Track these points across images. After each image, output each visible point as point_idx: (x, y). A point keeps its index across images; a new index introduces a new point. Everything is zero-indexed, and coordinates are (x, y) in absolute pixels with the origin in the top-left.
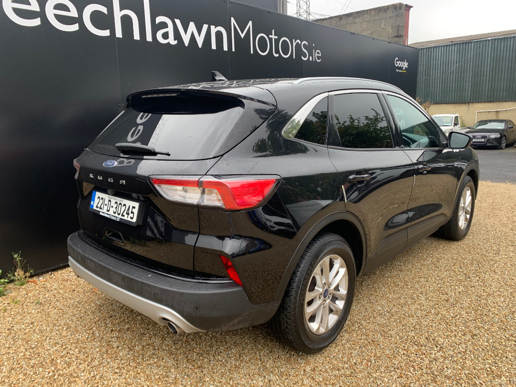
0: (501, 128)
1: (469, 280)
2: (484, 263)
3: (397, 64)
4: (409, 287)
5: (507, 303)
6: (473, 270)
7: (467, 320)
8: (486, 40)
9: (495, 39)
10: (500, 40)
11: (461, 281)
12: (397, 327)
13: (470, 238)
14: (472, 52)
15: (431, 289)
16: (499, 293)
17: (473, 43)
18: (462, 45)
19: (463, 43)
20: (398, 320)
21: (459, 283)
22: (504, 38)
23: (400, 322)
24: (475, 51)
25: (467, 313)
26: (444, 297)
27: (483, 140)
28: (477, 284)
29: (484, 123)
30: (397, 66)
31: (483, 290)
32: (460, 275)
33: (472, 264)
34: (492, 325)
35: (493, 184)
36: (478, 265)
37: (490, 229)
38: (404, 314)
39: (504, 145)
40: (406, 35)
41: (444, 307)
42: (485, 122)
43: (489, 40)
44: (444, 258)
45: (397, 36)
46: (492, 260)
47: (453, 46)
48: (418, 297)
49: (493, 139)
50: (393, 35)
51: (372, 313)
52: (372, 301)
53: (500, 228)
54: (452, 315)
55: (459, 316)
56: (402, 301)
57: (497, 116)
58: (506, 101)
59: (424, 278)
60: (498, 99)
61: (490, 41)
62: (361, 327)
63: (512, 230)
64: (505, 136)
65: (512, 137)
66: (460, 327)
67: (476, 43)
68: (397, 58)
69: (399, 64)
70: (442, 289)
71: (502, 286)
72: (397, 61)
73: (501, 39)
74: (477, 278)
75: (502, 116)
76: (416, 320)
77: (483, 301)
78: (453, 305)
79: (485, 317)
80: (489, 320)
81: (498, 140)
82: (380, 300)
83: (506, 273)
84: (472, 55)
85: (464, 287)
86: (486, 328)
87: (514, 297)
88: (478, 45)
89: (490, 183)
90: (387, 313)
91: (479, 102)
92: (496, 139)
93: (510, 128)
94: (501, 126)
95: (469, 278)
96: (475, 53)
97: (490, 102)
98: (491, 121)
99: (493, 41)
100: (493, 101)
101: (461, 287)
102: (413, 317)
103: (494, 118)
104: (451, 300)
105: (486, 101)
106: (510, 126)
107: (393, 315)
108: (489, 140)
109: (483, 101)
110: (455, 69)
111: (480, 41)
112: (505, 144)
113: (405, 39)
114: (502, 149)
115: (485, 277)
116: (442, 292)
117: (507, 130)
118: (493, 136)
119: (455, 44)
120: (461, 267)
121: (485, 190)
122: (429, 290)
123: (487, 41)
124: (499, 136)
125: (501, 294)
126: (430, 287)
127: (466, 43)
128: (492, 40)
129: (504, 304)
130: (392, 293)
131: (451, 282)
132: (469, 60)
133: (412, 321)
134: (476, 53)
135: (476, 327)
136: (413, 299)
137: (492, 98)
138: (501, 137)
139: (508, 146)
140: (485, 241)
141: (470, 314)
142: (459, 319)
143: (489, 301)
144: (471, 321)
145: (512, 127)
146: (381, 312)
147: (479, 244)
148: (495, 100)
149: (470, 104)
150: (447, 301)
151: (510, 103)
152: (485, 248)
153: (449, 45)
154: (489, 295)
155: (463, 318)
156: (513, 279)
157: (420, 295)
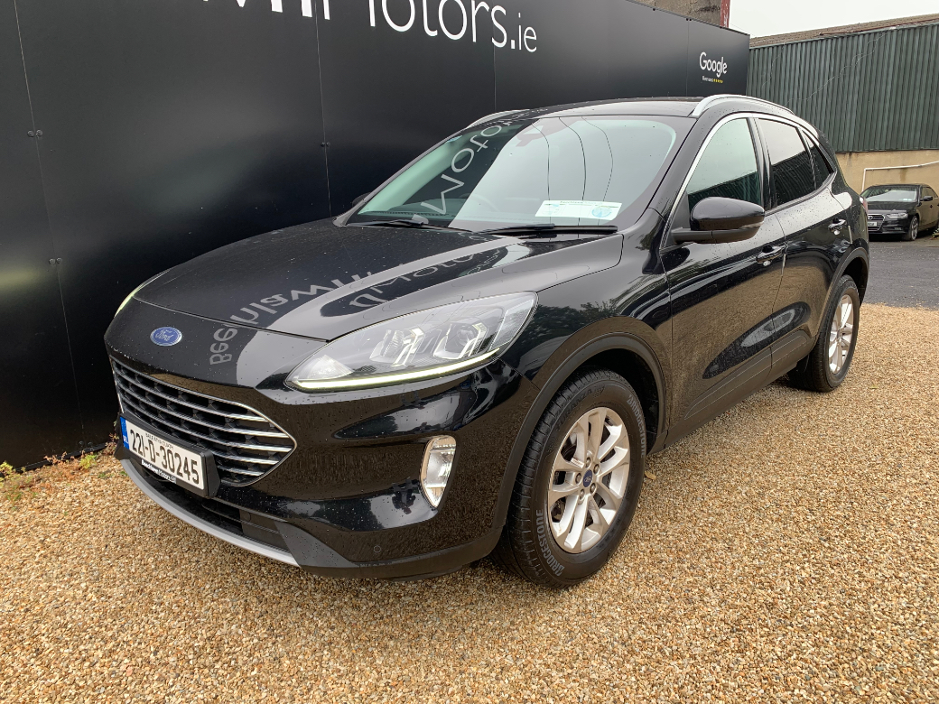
0: (910, 200)
1: (827, 545)
2: (865, 499)
3: (704, 65)
4: (685, 566)
5: (915, 613)
6: (838, 516)
7: (815, 669)
8: (886, 32)
9: (903, 30)
10: (912, 31)
11: (807, 548)
12: (637, 689)
13: (838, 433)
14: (860, 55)
15: (736, 572)
16: (897, 582)
17: (861, 37)
18: (840, 40)
19: (843, 38)
20: (643, 668)
21: (805, 556)
22: (921, 28)
23: (648, 673)
24: (865, 52)
25: (816, 645)
26: (763, 595)
27: (875, 224)
28: (846, 556)
29: (877, 191)
30: (703, 68)
31: (860, 574)
32: (808, 530)
33: (837, 501)
34: (876, 683)
35: (890, 310)
36: (852, 503)
37: (882, 413)
38: (660, 650)
39: (914, 233)
40: (724, 7)
41: (762, 626)
42: (880, 189)
43: (892, 31)
44: (775, 485)
45: (707, 9)
46: (883, 491)
47: (824, 42)
48: (702, 594)
49: (893, 222)
50: (699, 8)
51: (583, 646)
52: (590, 608)
53: (902, 408)
54: (778, 650)
55: (795, 656)
56: (662, 608)
57: (903, 178)
58: (922, 150)
59: (724, 541)
60: (905, 146)
61: (895, 33)
62: (546, 689)
63: (928, 413)
64: (917, 215)
65: (929, 217)
66: (796, 691)
67: (867, 36)
68: (704, 53)
69: (707, 65)
70: (762, 571)
71: (903, 563)
72: (704, 58)
73: (915, 29)
74: (847, 541)
75: (911, 179)
76: (688, 669)
77: (859, 608)
78: (784, 620)
79: (860, 658)
80: (870, 666)
81: (904, 224)
82: (610, 604)
83: (915, 525)
84: (859, 59)
85: (814, 565)
86: (862, 693)
87: (932, 595)
88: (871, 41)
89: (885, 309)
90: (619, 647)
91: (869, 151)
92: (900, 221)
93: (926, 200)
94: (909, 197)
95: (828, 539)
96: (865, 56)
97: (891, 150)
98: (891, 187)
99: (901, 32)
100: (896, 150)
101: (807, 565)
102: (683, 657)
103: (898, 182)
104: (782, 605)
105: (883, 149)
106: (926, 197)
107: (632, 652)
108: (886, 223)
109: (877, 148)
110: (826, 88)
111: (875, 33)
112: (916, 231)
113: (723, 14)
114: (911, 240)
115: (864, 538)
116: (761, 582)
117: (920, 204)
118: (895, 215)
119: (827, 39)
120: (811, 511)
121: (874, 324)
122: (731, 575)
123: (889, 33)
124: (906, 215)
125: (901, 587)
126: (734, 567)
127: (848, 36)
128: (898, 30)
129: (907, 616)
130: (642, 585)
131: (785, 550)
132: (853, 70)
133: (679, 671)
134: (867, 57)
135: (836, 692)
136: (689, 601)
137: (894, 145)
138: (910, 217)
139: (922, 235)
140: (869, 441)
141: (822, 649)
142: (795, 665)
143: (872, 607)
144: (825, 670)
145: (931, 199)
146: (604, 642)
147: (855, 450)
148: (900, 148)
149: (853, 155)
150: (771, 606)
151: (928, 153)
152: (869, 459)
153: (817, 41)
154: (872, 588)
155: (806, 661)
156: (929, 543)
157: (709, 590)
